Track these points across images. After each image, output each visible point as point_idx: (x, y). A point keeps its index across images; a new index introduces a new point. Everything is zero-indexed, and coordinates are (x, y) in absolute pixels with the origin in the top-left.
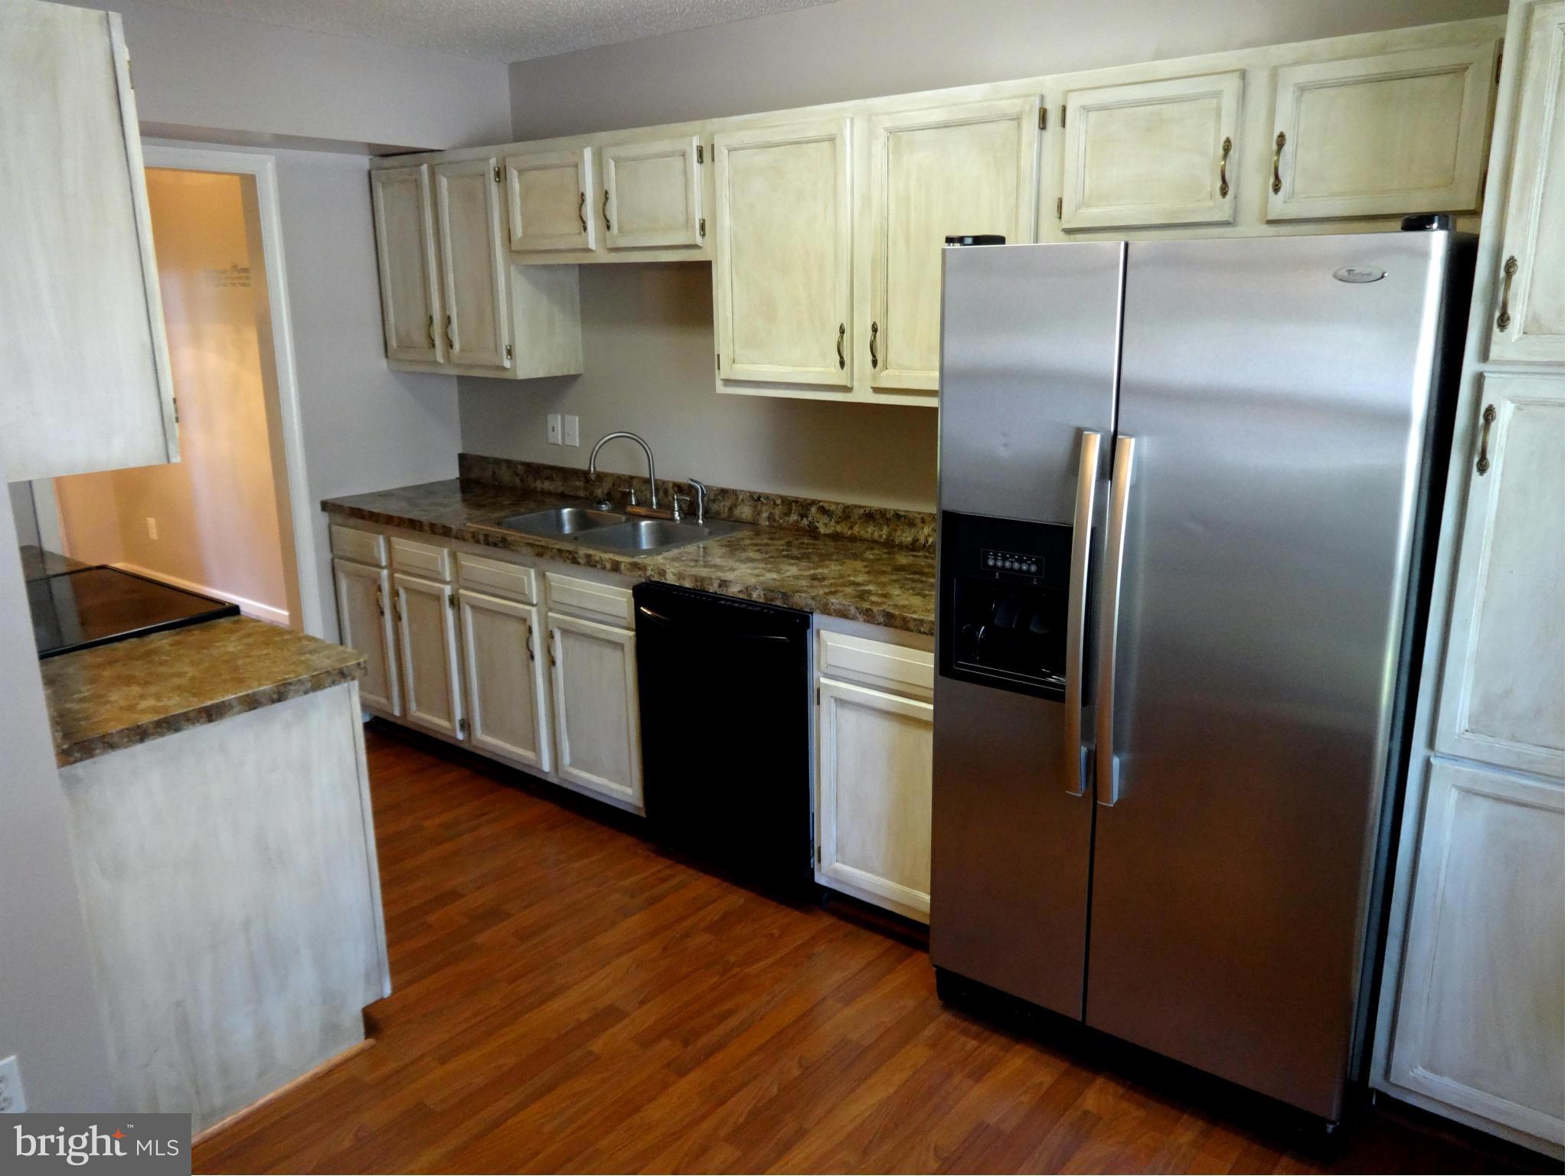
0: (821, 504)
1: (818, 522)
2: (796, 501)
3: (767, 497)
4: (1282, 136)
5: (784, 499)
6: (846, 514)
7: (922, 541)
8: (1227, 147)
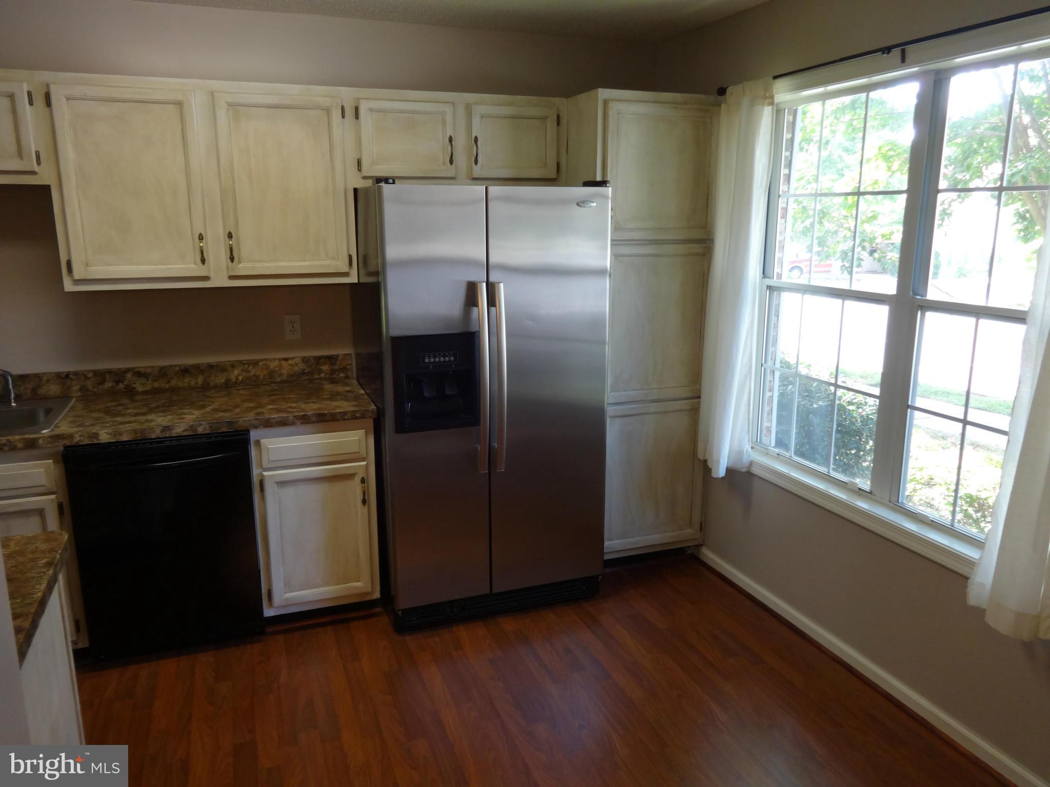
0: (136, 370)
1: (135, 384)
2: (110, 372)
3: (76, 373)
4: (476, 138)
5: (96, 373)
6: (163, 373)
7: (234, 379)
8: (451, 139)
